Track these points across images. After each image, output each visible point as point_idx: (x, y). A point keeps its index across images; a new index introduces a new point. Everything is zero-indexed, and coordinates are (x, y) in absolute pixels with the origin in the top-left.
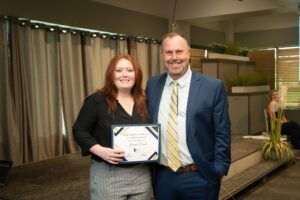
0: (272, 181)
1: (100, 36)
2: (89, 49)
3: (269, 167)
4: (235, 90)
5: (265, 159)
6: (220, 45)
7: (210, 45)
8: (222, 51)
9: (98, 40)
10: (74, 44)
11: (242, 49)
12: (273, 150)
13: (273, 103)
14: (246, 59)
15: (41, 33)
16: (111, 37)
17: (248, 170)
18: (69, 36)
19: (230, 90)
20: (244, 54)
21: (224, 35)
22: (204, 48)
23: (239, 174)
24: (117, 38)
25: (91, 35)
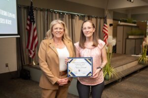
0: (142, 72)
1: (78, 15)
2: (74, 20)
3: (140, 66)
4: (130, 37)
5: (139, 63)
6: (125, 19)
7: (121, 19)
8: (125, 21)
9: (77, 17)
10: (69, 18)
11: (134, 21)
12: (143, 60)
13: (144, 42)
14: (136, 25)
15: (58, 15)
16: (82, 16)
17: (132, 67)
18: (67, 15)
19: (128, 37)
20: (135, 23)
21: (126, 15)
22: (118, 20)
23: (128, 69)
24: (84, 16)
25: (75, 15)
